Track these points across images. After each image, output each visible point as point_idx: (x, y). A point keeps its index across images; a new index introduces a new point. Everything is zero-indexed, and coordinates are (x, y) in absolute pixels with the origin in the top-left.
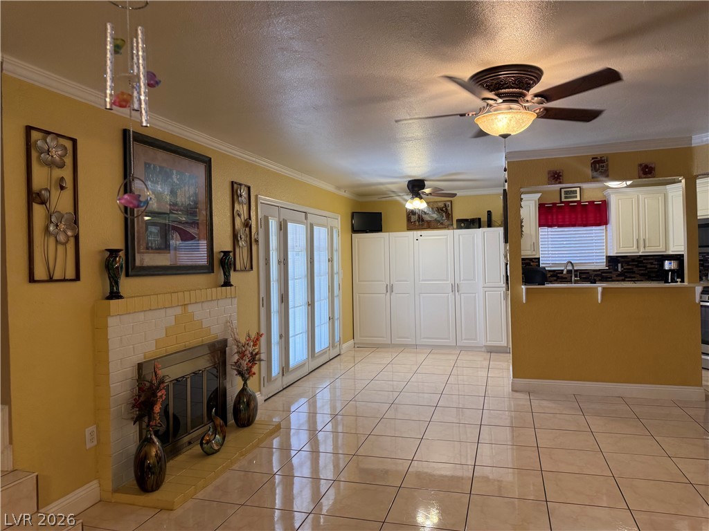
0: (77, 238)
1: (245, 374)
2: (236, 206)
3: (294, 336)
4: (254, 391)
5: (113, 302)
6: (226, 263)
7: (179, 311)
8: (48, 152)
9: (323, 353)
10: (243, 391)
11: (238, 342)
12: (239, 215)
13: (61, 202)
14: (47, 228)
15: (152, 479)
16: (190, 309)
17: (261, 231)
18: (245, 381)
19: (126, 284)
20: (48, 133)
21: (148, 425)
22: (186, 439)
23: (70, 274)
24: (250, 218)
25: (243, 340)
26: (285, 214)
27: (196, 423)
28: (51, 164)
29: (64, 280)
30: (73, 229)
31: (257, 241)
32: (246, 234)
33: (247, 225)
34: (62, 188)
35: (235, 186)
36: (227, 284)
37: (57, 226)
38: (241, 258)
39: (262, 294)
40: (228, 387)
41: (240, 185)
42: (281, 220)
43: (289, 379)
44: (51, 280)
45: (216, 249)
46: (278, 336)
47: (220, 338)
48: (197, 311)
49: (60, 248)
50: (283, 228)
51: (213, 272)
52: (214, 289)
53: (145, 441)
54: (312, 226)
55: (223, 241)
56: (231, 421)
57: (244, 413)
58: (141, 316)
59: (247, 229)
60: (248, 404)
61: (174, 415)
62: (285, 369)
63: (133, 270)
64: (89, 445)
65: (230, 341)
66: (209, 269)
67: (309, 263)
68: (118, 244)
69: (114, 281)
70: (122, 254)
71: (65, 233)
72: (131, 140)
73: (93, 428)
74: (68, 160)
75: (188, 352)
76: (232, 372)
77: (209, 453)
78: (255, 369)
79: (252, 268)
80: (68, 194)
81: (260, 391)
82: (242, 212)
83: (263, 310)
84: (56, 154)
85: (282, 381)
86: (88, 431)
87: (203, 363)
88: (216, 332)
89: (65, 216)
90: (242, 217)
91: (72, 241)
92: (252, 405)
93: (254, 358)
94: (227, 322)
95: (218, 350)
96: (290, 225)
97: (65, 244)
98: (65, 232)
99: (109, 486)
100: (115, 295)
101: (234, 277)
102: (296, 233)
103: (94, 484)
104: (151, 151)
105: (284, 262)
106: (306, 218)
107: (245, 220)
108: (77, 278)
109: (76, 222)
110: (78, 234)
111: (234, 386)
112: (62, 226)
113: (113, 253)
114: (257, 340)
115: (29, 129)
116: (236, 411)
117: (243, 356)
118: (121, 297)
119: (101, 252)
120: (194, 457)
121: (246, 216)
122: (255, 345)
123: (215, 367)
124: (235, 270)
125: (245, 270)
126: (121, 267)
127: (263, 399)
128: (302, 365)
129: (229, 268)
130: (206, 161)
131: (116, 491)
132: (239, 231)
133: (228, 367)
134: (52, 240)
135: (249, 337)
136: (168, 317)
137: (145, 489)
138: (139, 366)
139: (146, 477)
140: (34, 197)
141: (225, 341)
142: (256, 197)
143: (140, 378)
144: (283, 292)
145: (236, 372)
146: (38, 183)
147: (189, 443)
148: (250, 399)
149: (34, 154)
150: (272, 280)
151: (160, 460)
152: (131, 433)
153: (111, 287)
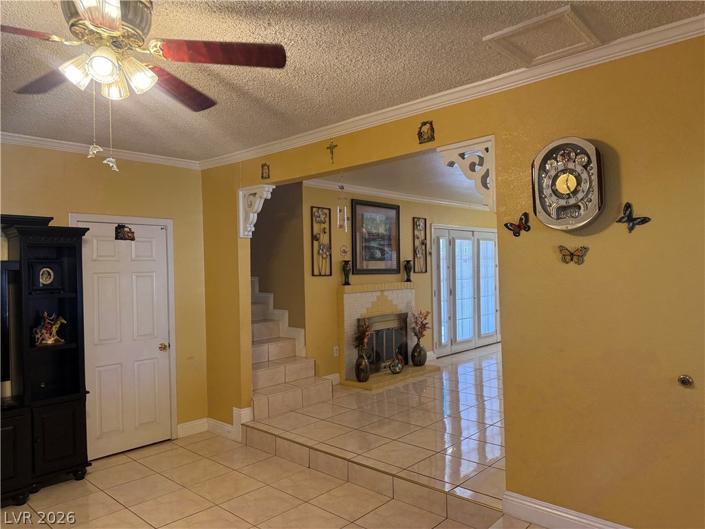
0: (330, 255)
1: (419, 335)
2: (416, 233)
3: (462, 319)
4: (426, 348)
5: (346, 286)
6: (408, 267)
7: (379, 294)
8: (319, 216)
9: (487, 337)
10: (418, 345)
11: (414, 315)
12: (418, 238)
13: (324, 239)
14: (319, 251)
15: (363, 374)
16: (386, 293)
17: (434, 247)
18: (419, 339)
19: (352, 278)
20: (320, 208)
22: (383, 365)
23: (328, 273)
24: (426, 239)
25: (416, 315)
26: (453, 234)
27: (389, 358)
28: (320, 222)
29: (325, 275)
30: (329, 252)
31: (430, 254)
32: (423, 248)
33: (423, 243)
34: (325, 233)
35: (415, 220)
36: (408, 280)
37: (323, 250)
38: (419, 264)
39: (435, 288)
40: (409, 342)
41: (419, 218)
42: (451, 238)
43: (456, 348)
44: (320, 275)
45: (402, 260)
46: (447, 317)
47: (404, 312)
48: (390, 295)
49: (324, 261)
50: (451, 243)
51: (400, 273)
52: (400, 283)
53: (361, 357)
54: (478, 241)
55: (406, 254)
56: (410, 362)
57: (416, 359)
58: (359, 295)
59: (424, 246)
60: (420, 352)
61: (376, 351)
62: (453, 341)
63: (356, 271)
64: (335, 356)
65: (410, 315)
66: (397, 271)
67: (476, 268)
68: (348, 257)
69: (347, 276)
70: (350, 263)
71: (326, 254)
72: (355, 204)
73: (337, 347)
74: (327, 219)
75: (384, 317)
76: (411, 334)
77: (395, 373)
78: (424, 333)
79: (426, 271)
80: (327, 234)
81: (433, 351)
82: (420, 236)
83: (435, 299)
84: (322, 218)
85: (451, 349)
86: (335, 348)
87: (393, 325)
88: (401, 308)
89: (326, 245)
90: (421, 238)
91: (329, 256)
93: (424, 327)
94: (408, 303)
95: (403, 318)
96: (458, 242)
97: (326, 259)
99: (344, 377)
100: (347, 283)
101: (414, 276)
102: (464, 248)
103: (337, 375)
104: (365, 208)
105: (452, 267)
106: (473, 235)
107: (423, 241)
108: (331, 275)
109: (330, 248)
110: (331, 253)
111: (412, 342)
112: (325, 250)
113: (346, 262)
114: (427, 315)
115: (312, 207)
116: (413, 356)
117: (416, 323)
118: (350, 284)
119: (341, 262)
120: (386, 374)
121: (423, 238)
122: (425, 319)
123: (401, 329)
124: (414, 272)
125: (422, 272)
126: (350, 269)
127: (436, 356)
128: (469, 341)
129: (410, 271)
130: (397, 208)
131: (347, 380)
132: (417, 248)
133: (409, 330)
134: (321, 256)
135: (421, 313)
136: (373, 297)
137: (359, 380)
138: (359, 320)
139: (361, 374)
140: (314, 238)
141: (406, 314)
142: (431, 224)
143: (359, 326)
144: (451, 288)
145: (413, 334)
146: (316, 231)
147: (385, 368)
148: (421, 349)
149: (314, 219)
150: (442, 279)
151: (366, 367)
152: (354, 354)
153: (345, 279)
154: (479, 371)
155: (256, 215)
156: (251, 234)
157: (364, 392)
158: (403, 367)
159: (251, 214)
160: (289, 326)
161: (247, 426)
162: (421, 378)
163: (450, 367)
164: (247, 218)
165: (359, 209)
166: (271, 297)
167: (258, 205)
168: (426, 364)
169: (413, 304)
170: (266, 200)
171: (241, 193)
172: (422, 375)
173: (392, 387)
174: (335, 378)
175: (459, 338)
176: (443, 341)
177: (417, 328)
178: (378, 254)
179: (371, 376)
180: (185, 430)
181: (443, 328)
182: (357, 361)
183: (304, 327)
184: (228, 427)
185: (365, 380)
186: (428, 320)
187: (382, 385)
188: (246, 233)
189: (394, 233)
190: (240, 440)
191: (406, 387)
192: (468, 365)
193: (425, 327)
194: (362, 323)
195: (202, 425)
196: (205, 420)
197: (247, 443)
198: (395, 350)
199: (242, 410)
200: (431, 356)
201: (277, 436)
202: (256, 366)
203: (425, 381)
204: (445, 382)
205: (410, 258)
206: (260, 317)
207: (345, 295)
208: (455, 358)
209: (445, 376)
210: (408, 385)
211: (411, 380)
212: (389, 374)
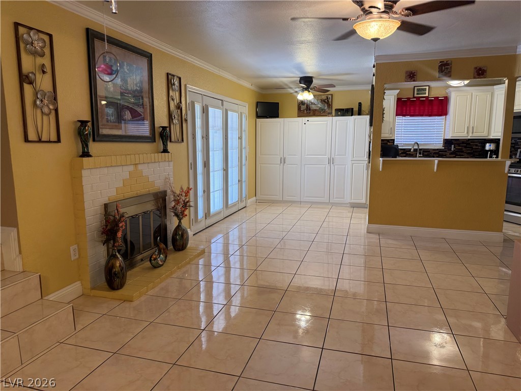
0: (56, 110)
1: (180, 216)
2: (171, 93)
3: (214, 191)
5: (85, 159)
6: (164, 135)
7: (132, 168)
8: (32, 43)
9: (234, 205)
10: (179, 226)
11: (174, 193)
12: (173, 100)
13: (43, 82)
14: (35, 102)
15: (117, 281)
16: (140, 167)
17: (189, 113)
18: (180, 220)
19: (93, 147)
20: (31, 29)
21: (114, 246)
22: (139, 257)
23: (54, 137)
24: (181, 103)
25: (178, 192)
26: (207, 101)
27: (146, 247)
28: (35, 53)
29: (49, 142)
30: (52, 104)
31: (186, 120)
32: (178, 114)
33: (179, 107)
34: (44, 72)
35: (170, 76)
36: (165, 151)
37: (42, 101)
38: (175, 132)
39: (191, 161)
40: (168, 223)
41: (174, 76)
42: (204, 105)
43: (210, 221)
44: (40, 141)
45: (157, 125)
46: (203, 192)
47: (162, 189)
48: (145, 170)
49: (45, 118)
50: (205, 111)
51: (155, 142)
52: (156, 154)
53: (111, 257)
54: (226, 111)
55: (161, 120)
57: (179, 242)
58: (105, 170)
59: (179, 111)
60: (182, 235)
61: (131, 242)
62: (207, 215)
63: (98, 137)
64: (73, 258)
65: (169, 192)
66: (152, 139)
67: (224, 139)
68: (86, 116)
69: (85, 144)
70: (89, 124)
71: (49, 107)
72: (92, 37)
73: (76, 246)
74: (47, 51)
75: (139, 198)
76: (170, 214)
77: (155, 267)
78: (186, 212)
79: (183, 140)
80: (48, 77)
81: (190, 228)
82: (175, 97)
83: (191, 172)
84: (38, 45)
85: (205, 223)
86: (72, 249)
87: (150, 207)
88: (159, 185)
89: (47, 94)
90: (175, 101)
91: (53, 112)
92: (185, 237)
93: (186, 205)
94: (166, 178)
95: (161, 198)
96: (210, 110)
97: (48, 115)
98: (47, 106)
99: (89, 285)
100: (86, 154)
101: (170, 146)
102: (215, 115)
103: (78, 284)
105: (206, 137)
106: (222, 105)
107: (178, 104)
108: (59, 141)
109: (55, 99)
110: (57, 108)
111: (172, 223)
112: (46, 102)
113: (83, 123)
114: (187, 192)
115: (17, 24)
116: (174, 240)
117: (177, 202)
118: (90, 156)
119: (75, 122)
121: (178, 101)
122: (187, 196)
123: (160, 210)
124: (171, 141)
125: (178, 141)
126: (89, 134)
127: (193, 234)
128: (218, 213)
129: (166, 139)
130: (149, 56)
131: (93, 288)
132: (173, 112)
133: (168, 210)
134: (39, 111)
136: (124, 173)
137: (112, 288)
138: (105, 205)
139: (113, 280)
140: (24, 78)
141: (165, 192)
142: (186, 86)
143: (106, 214)
144: (205, 159)
146: (26, 67)
147: (142, 260)
148: (182, 231)
149: (22, 45)
150: (197, 149)
151: (122, 269)
152: (102, 251)
153: (83, 148)
157: (123, 306)
158: (165, 257)
165: (99, 46)
168: (189, 245)
169: (172, 180)
174: (75, 288)
175: (212, 211)
176: (199, 217)
181: (199, 203)
185: (121, 286)
194: (112, 209)
207: (83, 171)
212: (149, 269)
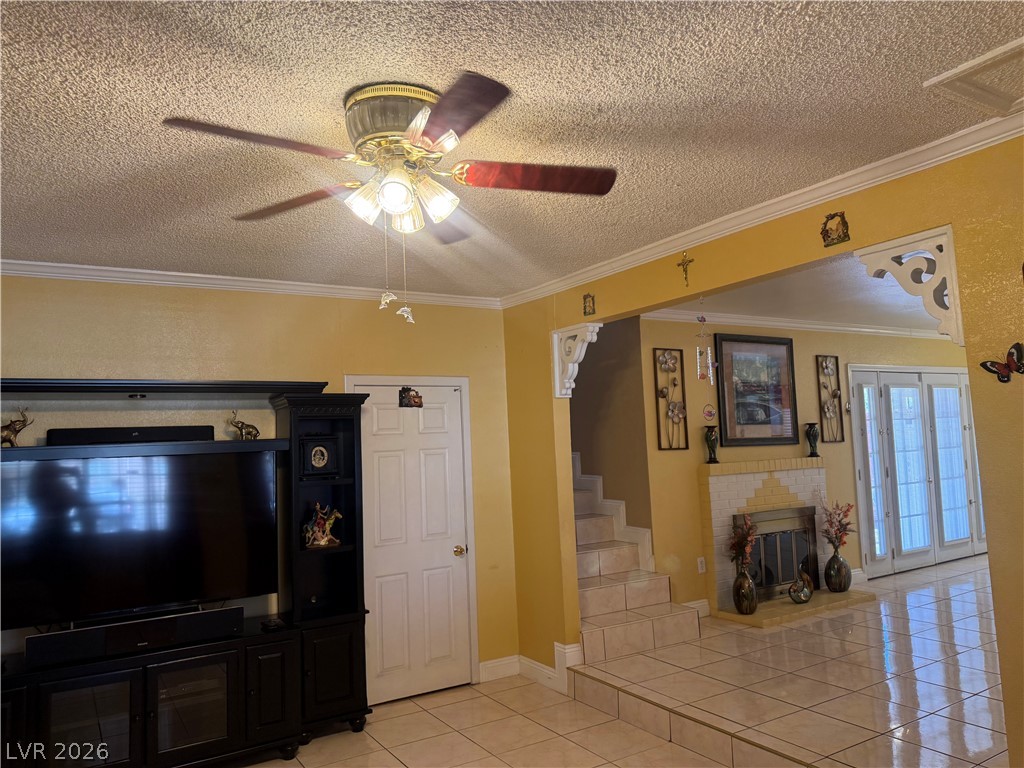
0: (685, 419)
1: (837, 541)
2: (822, 379)
3: (910, 516)
4: (849, 562)
5: (712, 465)
6: (812, 434)
7: (765, 476)
8: (666, 362)
9: (955, 545)
10: (835, 558)
11: (826, 510)
12: (826, 388)
13: (675, 395)
14: (667, 413)
15: (746, 603)
16: (777, 475)
17: (854, 401)
18: (836, 548)
19: (721, 453)
20: (666, 350)
21: (743, 563)
22: (778, 588)
23: (682, 445)
24: (839, 389)
25: (830, 510)
26: (885, 379)
27: (788, 578)
28: (668, 371)
29: (679, 449)
30: (682, 413)
31: (848, 411)
33: (836, 395)
34: (675, 385)
35: (820, 359)
36: (814, 454)
37: (673, 411)
38: (830, 428)
39: (859, 466)
40: (819, 552)
41: (826, 357)
42: (882, 385)
43: (900, 564)
44: (671, 448)
45: (801, 422)
46: (883, 514)
47: (809, 504)
48: (784, 479)
49: (676, 427)
50: (883, 394)
51: (798, 442)
52: (799, 460)
53: (741, 575)
54: (930, 388)
55: (808, 413)
56: (824, 586)
58: (734, 478)
59: (836, 401)
60: (839, 570)
62: (896, 551)
63: (727, 442)
64: (700, 571)
65: (819, 510)
66: (794, 440)
67: (929, 432)
68: (714, 422)
69: (712, 450)
70: (717, 429)
71: (678, 417)
72: (719, 340)
73: (703, 558)
74: (678, 365)
75: (775, 513)
76: (822, 540)
77: (797, 602)
78: (845, 539)
79: (843, 440)
80: (679, 388)
81: (861, 567)
82: (828, 384)
83: (860, 485)
84: (671, 364)
85: (893, 564)
86: (699, 560)
87: (792, 525)
88: (804, 499)
89: (678, 404)
90: (829, 388)
91: (682, 420)
92: (843, 572)
93: (843, 529)
94: (815, 491)
95: (808, 515)
96: (894, 391)
97: (678, 424)
98: (677, 415)
99: (716, 606)
100: (713, 460)
101: (820, 447)
102: (905, 400)
103: (705, 602)
104: (736, 345)
105: (887, 431)
106: (920, 379)
107: (834, 391)
108: (687, 448)
109: (684, 408)
110: (686, 416)
111: (825, 553)
112: (676, 412)
113: (711, 429)
114: (848, 510)
115: (655, 350)
116: (828, 576)
117: (831, 524)
118: (717, 462)
119: (702, 428)
120: (784, 603)
121: (834, 387)
122: (846, 516)
123: (805, 532)
124: (823, 441)
125: (835, 441)
126: (716, 439)
127: (866, 577)
128: (924, 552)
129: (815, 439)
130: (788, 343)
131: (720, 610)
132: (826, 403)
133: (819, 535)
134: (670, 421)
135: (837, 506)
136: (756, 481)
137: (741, 611)
138: (734, 517)
139: (742, 602)
140: (659, 393)
141: (813, 509)
142: (846, 366)
143: (735, 526)
144: (887, 465)
145: (827, 540)
146: (661, 384)
147: (781, 593)
148: (841, 566)
149: (658, 365)
150: (870, 451)
151: (751, 590)
152: (730, 571)
153: (710, 454)
154: (944, 604)
155: (576, 365)
156: (570, 392)
157: (750, 630)
158: (811, 593)
159: (570, 365)
160: (628, 524)
161: (575, 671)
162: (843, 612)
163: (893, 595)
164: (564, 371)
165: (726, 347)
166: (599, 481)
167: (580, 352)
168: (851, 588)
169: (824, 492)
170: (590, 344)
171: (555, 337)
172: (846, 606)
173: (794, 625)
174: (702, 606)
175: (906, 546)
176: (878, 552)
177: (833, 531)
178: (761, 415)
179: (759, 605)
180: (489, 671)
181: (876, 530)
182: (736, 581)
183: (648, 525)
184: (547, 670)
185: (751, 611)
186: (851, 518)
187: (778, 621)
188: (564, 392)
189: (785, 380)
190: (565, 691)
191: (819, 625)
192: (923, 592)
193: (845, 529)
194: (740, 522)
195: (512, 665)
196: (515, 658)
197: (575, 697)
198: (797, 566)
199: (567, 647)
200: (858, 576)
201: (619, 689)
202: (584, 582)
203: (851, 617)
204: (884, 619)
205: (815, 419)
206: (585, 511)
207: (710, 478)
208: (900, 580)
209: (884, 609)
210: (821, 622)
211: (827, 615)
212: (790, 603)
